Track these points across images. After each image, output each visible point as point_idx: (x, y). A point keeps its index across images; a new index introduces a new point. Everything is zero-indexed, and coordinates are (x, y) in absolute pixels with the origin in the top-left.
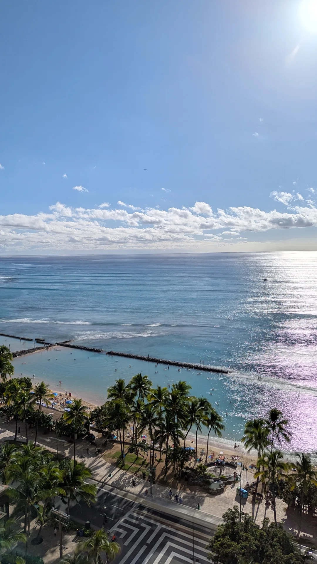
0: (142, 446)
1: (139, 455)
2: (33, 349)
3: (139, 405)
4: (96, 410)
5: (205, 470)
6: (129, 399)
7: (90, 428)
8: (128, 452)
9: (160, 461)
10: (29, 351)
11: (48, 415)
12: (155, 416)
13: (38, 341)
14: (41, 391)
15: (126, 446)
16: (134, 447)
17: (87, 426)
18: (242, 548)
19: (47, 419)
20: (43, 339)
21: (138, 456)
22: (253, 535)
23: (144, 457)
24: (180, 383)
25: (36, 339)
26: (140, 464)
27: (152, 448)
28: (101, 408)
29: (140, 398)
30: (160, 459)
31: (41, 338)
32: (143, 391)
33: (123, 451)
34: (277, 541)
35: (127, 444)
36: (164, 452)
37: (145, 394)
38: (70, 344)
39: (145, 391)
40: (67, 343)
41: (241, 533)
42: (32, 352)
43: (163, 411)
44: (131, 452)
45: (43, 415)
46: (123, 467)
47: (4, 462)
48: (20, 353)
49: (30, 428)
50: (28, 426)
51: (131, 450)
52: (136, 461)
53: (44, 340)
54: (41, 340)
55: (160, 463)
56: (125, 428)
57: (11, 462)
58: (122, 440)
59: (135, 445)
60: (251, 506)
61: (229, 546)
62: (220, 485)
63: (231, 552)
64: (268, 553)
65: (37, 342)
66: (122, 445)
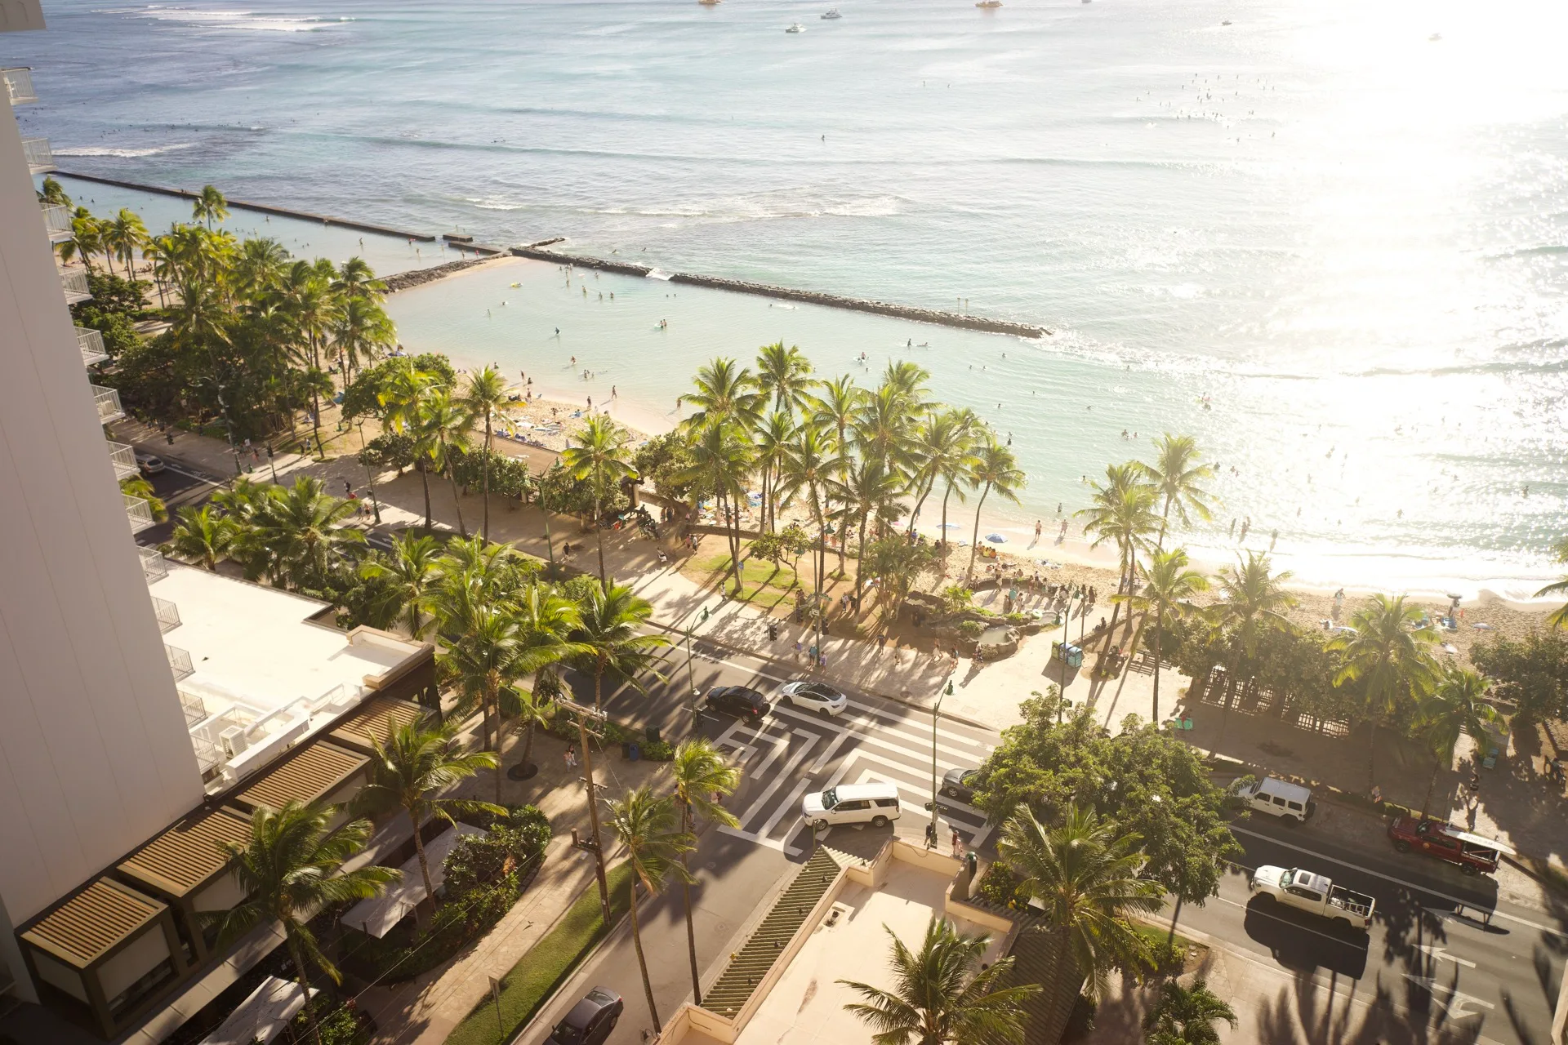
0: (791, 539)
1: (780, 562)
2: (441, 268)
3: (778, 429)
4: (653, 444)
5: (968, 599)
6: (748, 411)
7: (637, 495)
8: (751, 554)
9: (840, 577)
10: (429, 275)
11: (513, 460)
12: (827, 456)
13: (454, 242)
14: (484, 393)
15: (743, 541)
16: (767, 546)
17: (628, 486)
18: (1066, 784)
19: (511, 470)
20: (467, 237)
21: (778, 566)
22: (1095, 751)
23: (794, 568)
24: (899, 366)
25: (446, 238)
26: (784, 588)
27: (819, 546)
28: (665, 440)
29: (782, 409)
30: (842, 573)
31: (460, 234)
32: (789, 391)
33: (735, 554)
34: (1160, 766)
35: (747, 534)
36: (852, 556)
37: (795, 400)
38: (554, 249)
39: (795, 391)
40: (544, 249)
41: (1063, 750)
42: (440, 276)
43: (851, 443)
44: (760, 557)
45: (499, 462)
46: (739, 595)
47: (409, 585)
48: (401, 279)
49: (465, 494)
50: (460, 490)
51: (758, 552)
52: (771, 578)
53: (470, 240)
54: (463, 240)
55: (840, 584)
56: (739, 493)
57: (429, 584)
58: (733, 526)
59: (770, 538)
60: (1088, 683)
61: (1031, 778)
62: (1007, 635)
63: (1036, 792)
64: (1133, 794)
65: (452, 246)
66: (734, 539)
